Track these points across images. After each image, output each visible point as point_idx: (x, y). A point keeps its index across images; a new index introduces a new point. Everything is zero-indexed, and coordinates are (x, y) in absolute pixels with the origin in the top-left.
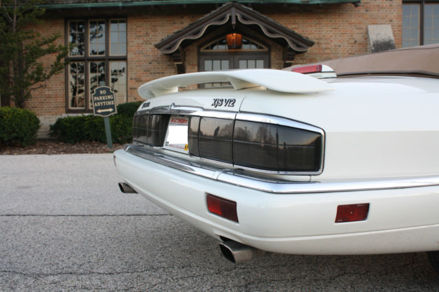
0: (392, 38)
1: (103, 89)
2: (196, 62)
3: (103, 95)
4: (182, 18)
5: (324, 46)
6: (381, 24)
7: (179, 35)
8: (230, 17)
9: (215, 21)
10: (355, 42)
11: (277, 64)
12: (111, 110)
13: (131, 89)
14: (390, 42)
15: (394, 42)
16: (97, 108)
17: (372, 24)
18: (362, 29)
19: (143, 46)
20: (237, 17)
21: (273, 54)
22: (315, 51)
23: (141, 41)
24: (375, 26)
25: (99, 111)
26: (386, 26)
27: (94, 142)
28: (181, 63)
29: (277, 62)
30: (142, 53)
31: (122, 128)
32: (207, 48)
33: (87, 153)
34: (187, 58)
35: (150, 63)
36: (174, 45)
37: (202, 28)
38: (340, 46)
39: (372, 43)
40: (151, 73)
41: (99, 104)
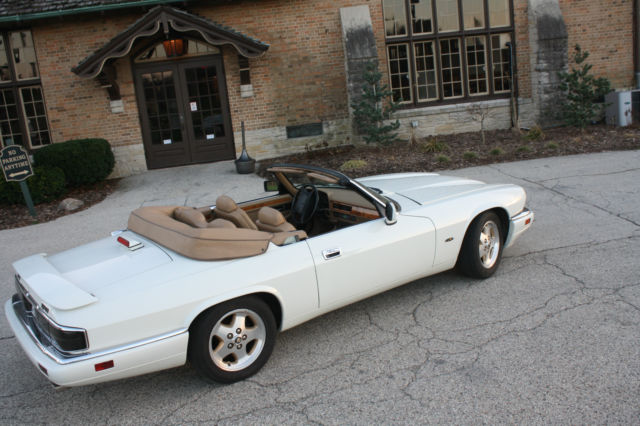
0: (370, 23)
1: (11, 149)
2: (131, 79)
3: (13, 156)
4: (104, 22)
5: (287, 41)
6: (356, 5)
7: (100, 54)
8: (161, 24)
9: (143, 31)
10: (326, 31)
11: (232, 70)
12: (26, 172)
13: (53, 121)
14: (366, 29)
15: (371, 29)
16: (9, 172)
17: (345, 6)
18: (333, 13)
19: (60, 65)
20: (169, 23)
21: (226, 57)
22: (279, 48)
23: (55, 59)
24: (349, 8)
25: (12, 175)
26: (362, 7)
27: (14, 206)
28: (110, 86)
29: (232, 67)
30: (61, 74)
31: (45, 185)
32: (141, 59)
33: (6, 228)
34: (119, 75)
35: (72, 86)
36: (97, 67)
37: (128, 43)
38: (308, 39)
39: (345, 33)
40: (75, 99)
41: (10, 167)
